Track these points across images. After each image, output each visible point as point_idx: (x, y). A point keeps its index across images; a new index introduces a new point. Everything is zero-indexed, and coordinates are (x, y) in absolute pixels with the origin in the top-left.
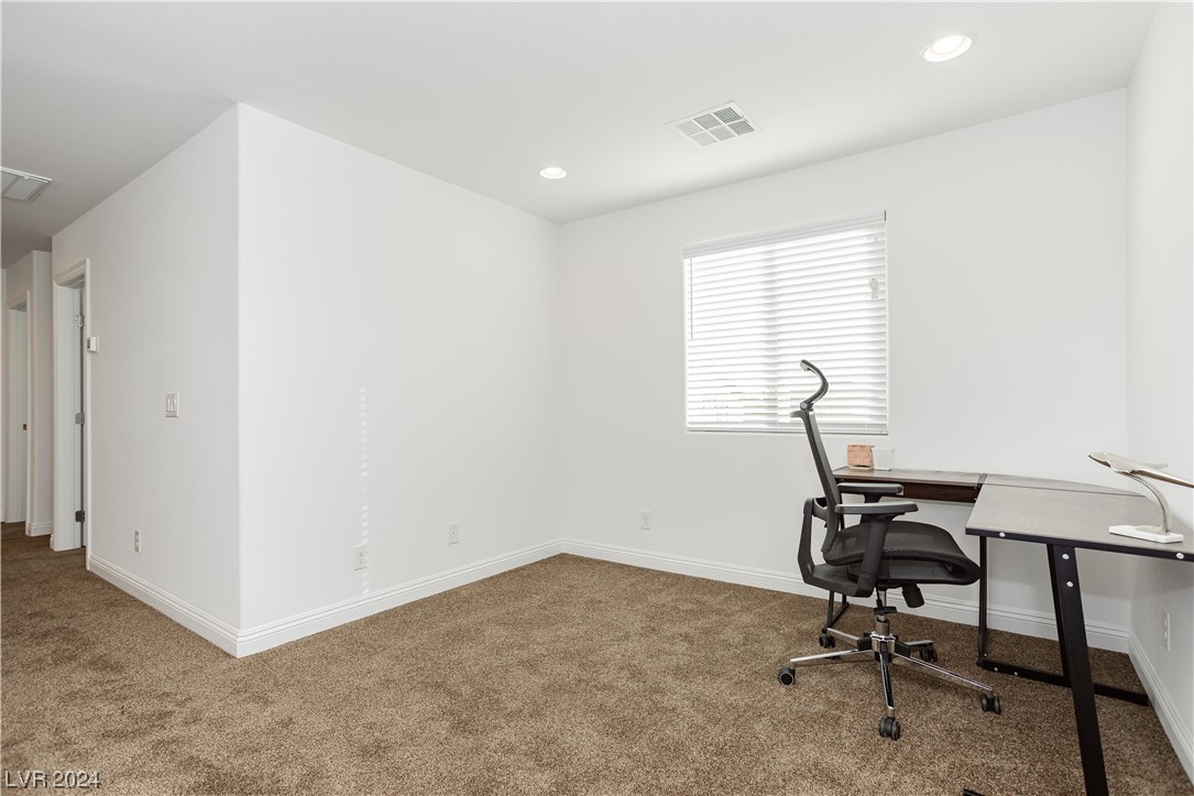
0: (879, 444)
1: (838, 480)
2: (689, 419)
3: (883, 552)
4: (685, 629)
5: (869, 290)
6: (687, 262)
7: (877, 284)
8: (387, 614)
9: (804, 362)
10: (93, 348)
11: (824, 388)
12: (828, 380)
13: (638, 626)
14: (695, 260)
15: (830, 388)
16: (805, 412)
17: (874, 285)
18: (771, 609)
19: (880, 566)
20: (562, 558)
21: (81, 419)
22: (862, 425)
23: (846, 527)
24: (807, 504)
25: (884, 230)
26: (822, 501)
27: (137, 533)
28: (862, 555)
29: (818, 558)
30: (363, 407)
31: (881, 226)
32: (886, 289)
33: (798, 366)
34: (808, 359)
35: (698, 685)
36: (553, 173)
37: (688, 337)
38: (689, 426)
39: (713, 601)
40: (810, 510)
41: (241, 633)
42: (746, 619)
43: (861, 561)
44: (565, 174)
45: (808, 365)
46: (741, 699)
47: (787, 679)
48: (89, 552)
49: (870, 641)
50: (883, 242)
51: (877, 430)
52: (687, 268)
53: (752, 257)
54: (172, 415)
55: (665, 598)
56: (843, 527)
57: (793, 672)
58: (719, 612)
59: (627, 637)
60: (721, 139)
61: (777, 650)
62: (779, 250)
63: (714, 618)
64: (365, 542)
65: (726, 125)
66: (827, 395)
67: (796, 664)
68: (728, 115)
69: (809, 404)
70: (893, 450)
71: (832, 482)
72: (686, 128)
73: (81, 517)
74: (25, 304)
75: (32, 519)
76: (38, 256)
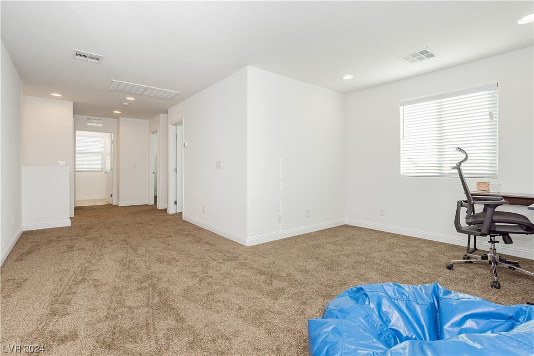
0: (492, 182)
1: (472, 195)
2: (402, 171)
3: (493, 219)
4: (404, 250)
5: (489, 117)
6: (401, 108)
7: (492, 114)
8: (289, 239)
9: (458, 148)
10: (186, 146)
11: (466, 158)
12: (468, 155)
13: (384, 248)
14: (405, 107)
15: (469, 158)
16: (458, 167)
17: (491, 115)
18: (440, 247)
19: (491, 225)
20: (346, 226)
21: (176, 170)
22: (485, 174)
23: (475, 213)
24: (458, 202)
25: (497, 91)
26: (466, 202)
27: (204, 207)
28: (484, 220)
29: (463, 223)
30: (281, 165)
31: (496, 89)
32: (497, 116)
33: (455, 149)
34: (459, 146)
35: (413, 266)
36: (348, 77)
37: (402, 138)
38: (402, 174)
39: (413, 243)
40: (460, 204)
41: (248, 238)
42: (429, 249)
43: (482, 223)
44: (352, 77)
45: (459, 149)
46: (432, 272)
47: (450, 267)
48: (183, 214)
49: (487, 256)
50: (496, 96)
51: (492, 176)
52: (401, 110)
53: (432, 105)
54: (219, 167)
55: (392, 241)
56: (474, 213)
57: (452, 265)
58: (417, 247)
59: (381, 251)
60: (420, 60)
61: (445, 260)
62: (444, 102)
63: (415, 248)
64: (281, 213)
65: (423, 56)
66: (467, 162)
67: (454, 263)
68: (425, 53)
69: (460, 163)
70: (500, 184)
71: (470, 196)
72: (406, 58)
73: (176, 203)
74: (157, 131)
75: (159, 204)
76: (162, 116)
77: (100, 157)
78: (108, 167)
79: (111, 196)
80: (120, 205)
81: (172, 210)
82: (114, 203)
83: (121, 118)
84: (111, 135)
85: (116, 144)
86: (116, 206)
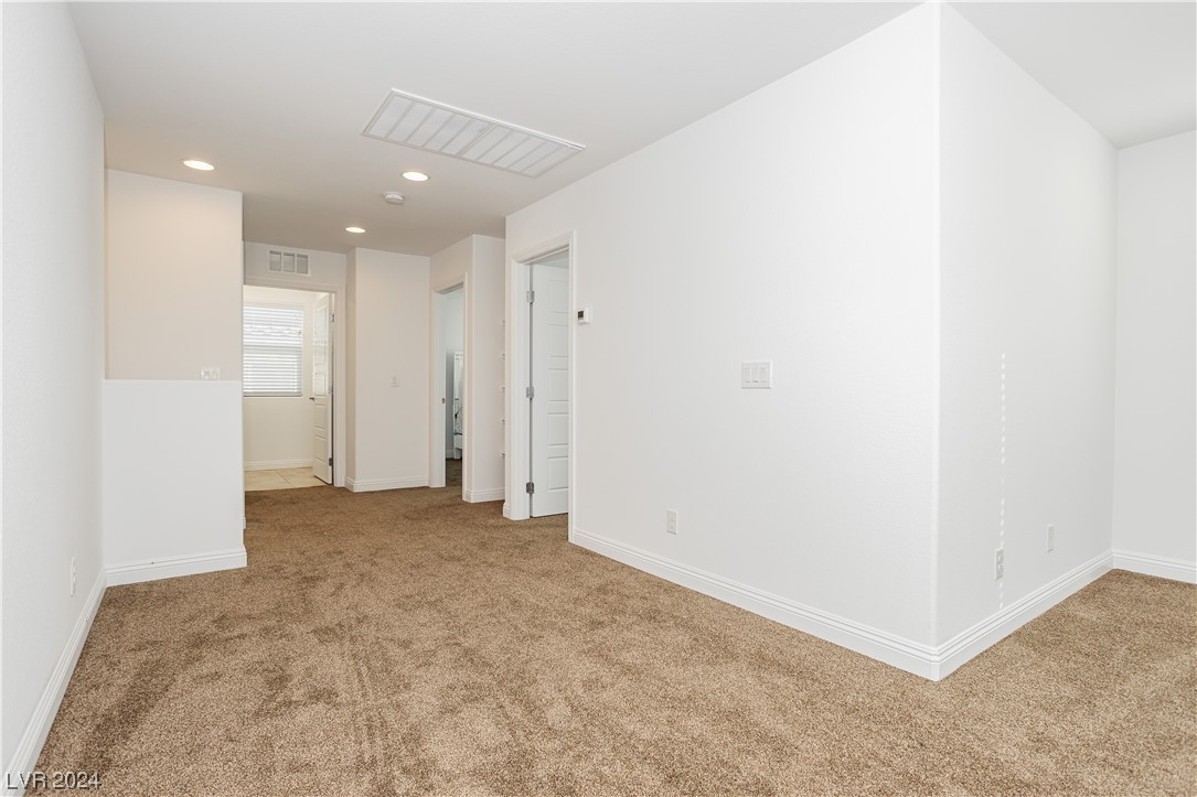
27: (671, 514)
73: (530, 488)
74: (461, 285)
75: (470, 486)
76: (479, 242)
77: (291, 359)
78: (320, 385)
79: (331, 462)
80: (357, 489)
81: (516, 510)
82: (340, 483)
83: (359, 251)
84: (330, 297)
85: (344, 323)
86: (345, 492)
